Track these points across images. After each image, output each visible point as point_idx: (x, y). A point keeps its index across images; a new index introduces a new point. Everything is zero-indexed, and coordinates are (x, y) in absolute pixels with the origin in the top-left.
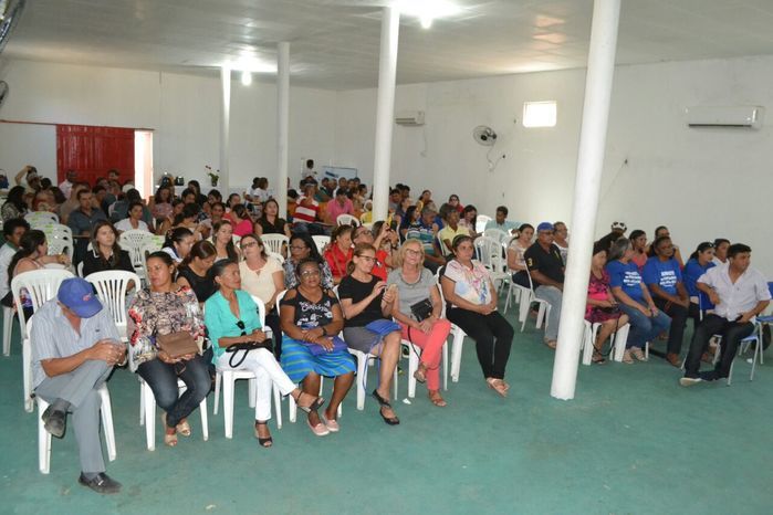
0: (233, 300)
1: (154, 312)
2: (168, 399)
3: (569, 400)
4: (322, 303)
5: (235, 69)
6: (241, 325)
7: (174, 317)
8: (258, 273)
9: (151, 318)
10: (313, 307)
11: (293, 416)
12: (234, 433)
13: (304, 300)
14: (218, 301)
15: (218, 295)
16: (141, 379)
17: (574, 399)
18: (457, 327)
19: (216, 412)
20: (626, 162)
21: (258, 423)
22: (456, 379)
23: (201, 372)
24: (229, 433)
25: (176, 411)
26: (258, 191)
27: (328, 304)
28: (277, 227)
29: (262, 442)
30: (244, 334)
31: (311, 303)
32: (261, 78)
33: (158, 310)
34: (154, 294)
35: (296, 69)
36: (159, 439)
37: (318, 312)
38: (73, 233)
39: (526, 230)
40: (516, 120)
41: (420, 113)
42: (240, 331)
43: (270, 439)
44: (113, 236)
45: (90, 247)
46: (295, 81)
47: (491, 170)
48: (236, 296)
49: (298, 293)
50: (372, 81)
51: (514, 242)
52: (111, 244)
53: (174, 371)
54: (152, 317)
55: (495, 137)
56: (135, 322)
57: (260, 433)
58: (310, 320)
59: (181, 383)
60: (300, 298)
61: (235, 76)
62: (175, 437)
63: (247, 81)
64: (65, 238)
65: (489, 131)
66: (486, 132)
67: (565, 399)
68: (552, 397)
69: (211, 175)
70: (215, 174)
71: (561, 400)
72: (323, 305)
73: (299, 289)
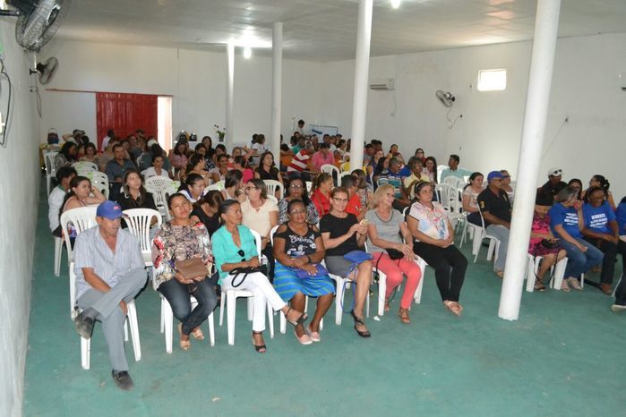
0: (235, 233)
1: (174, 241)
2: (182, 312)
3: (514, 321)
4: (307, 236)
5: (239, 45)
6: (241, 253)
7: (189, 247)
8: (258, 210)
9: (170, 246)
10: (300, 240)
11: (283, 329)
12: (236, 340)
13: (293, 233)
14: (223, 234)
15: (223, 228)
16: (162, 296)
17: (518, 320)
18: (419, 258)
19: (221, 323)
20: (567, 120)
21: (254, 333)
22: (418, 301)
23: (209, 291)
24: (231, 341)
25: (189, 322)
26: (256, 145)
27: (313, 237)
28: (272, 175)
29: (258, 348)
30: (244, 260)
31: (299, 236)
32: (259, 53)
33: (177, 240)
34: (174, 227)
35: (287, 45)
36: (175, 344)
37: (304, 244)
38: (109, 179)
39: (477, 178)
40: (472, 86)
41: (390, 80)
42: (240, 258)
43: (264, 347)
45: (122, 190)
46: (287, 55)
47: (450, 128)
48: (237, 230)
49: (288, 228)
50: (351, 54)
52: (138, 187)
53: (188, 290)
54: (172, 245)
55: (453, 99)
56: (159, 249)
57: (256, 341)
58: (297, 250)
59: (193, 299)
60: (290, 232)
61: (238, 51)
62: (188, 343)
63: (247, 55)
64: (103, 183)
65: (448, 96)
66: (445, 95)
67: (511, 320)
68: (499, 318)
69: (218, 132)
70: (222, 131)
71: (506, 320)
72: (308, 238)
73: (289, 224)
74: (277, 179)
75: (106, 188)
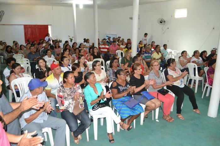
1: (67, 96)
3: (215, 118)
4: (126, 85)
5: (77, 3)
8: (99, 75)
9: (65, 98)
10: (124, 88)
11: (118, 130)
12: (98, 138)
13: (120, 85)
14: (89, 89)
15: (89, 86)
17: (217, 117)
20: (214, 28)
21: (108, 133)
22: (172, 110)
24: (96, 138)
29: (110, 141)
32: (86, 6)
33: (68, 95)
34: (66, 88)
38: (30, 61)
39: (185, 53)
40: (172, 16)
43: (113, 140)
44: (44, 63)
46: (100, 7)
47: (163, 33)
48: (95, 86)
49: (117, 83)
51: (182, 58)
53: (76, 117)
55: (165, 22)
56: (61, 98)
57: (109, 137)
59: (79, 122)
60: (118, 85)
61: (77, 6)
63: (81, 7)
64: (27, 63)
65: (163, 20)
66: (161, 20)
67: (214, 117)
68: (208, 116)
69: (70, 38)
70: (71, 38)
71: (212, 118)
72: (127, 87)
73: (116, 81)
74: (100, 58)
75: (29, 65)
